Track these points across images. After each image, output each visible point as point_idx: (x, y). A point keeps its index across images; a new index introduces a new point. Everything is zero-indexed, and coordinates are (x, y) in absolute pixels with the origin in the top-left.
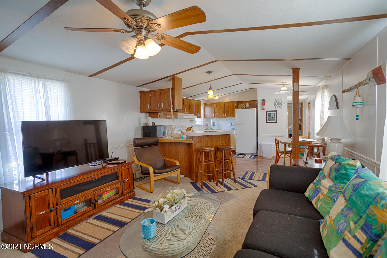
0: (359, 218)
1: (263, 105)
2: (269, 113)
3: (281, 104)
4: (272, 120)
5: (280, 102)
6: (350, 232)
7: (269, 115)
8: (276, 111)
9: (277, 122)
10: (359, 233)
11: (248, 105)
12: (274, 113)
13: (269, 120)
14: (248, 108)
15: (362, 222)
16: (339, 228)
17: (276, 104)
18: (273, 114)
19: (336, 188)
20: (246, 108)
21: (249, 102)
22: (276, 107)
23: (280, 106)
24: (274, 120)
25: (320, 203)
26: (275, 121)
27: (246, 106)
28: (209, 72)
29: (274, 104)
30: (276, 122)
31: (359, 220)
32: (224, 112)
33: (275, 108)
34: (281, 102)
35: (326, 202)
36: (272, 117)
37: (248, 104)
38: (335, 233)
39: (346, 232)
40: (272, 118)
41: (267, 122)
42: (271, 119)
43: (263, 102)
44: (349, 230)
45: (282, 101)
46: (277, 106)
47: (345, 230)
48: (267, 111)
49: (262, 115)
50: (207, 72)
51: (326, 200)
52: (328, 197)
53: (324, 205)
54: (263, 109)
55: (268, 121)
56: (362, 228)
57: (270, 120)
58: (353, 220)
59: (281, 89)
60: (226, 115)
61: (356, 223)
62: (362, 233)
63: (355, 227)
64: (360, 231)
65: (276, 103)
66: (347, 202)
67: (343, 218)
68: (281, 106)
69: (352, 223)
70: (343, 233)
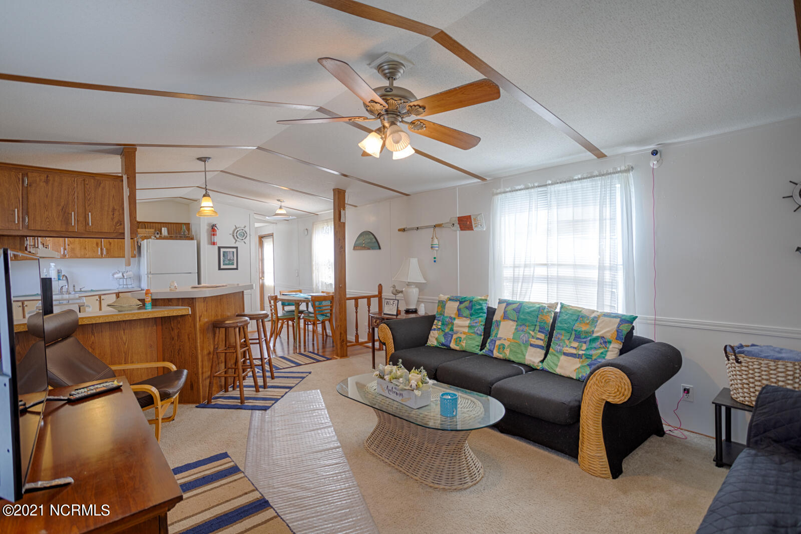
0: (534, 327)
1: (214, 235)
2: (223, 252)
3: (246, 235)
4: (229, 264)
5: (243, 231)
6: (533, 337)
7: (224, 255)
8: (237, 248)
9: (239, 269)
10: (539, 335)
11: (164, 231)
12: (233, 252)
13: (224, 265)
14: (165, 238)
15: (537, 328)
16: (523, 340)
17: (236, 236)
18: (231, 253)
19: (476, 323)
20: (161, 238)
21: (167, 225)
22: (236, 241)
23: (243, 238)
24: (233, 265)
25: (465, 342)
26: (235, 267)
27: (161, 234)
28: (203, 159)
29: (233, 236)
30: (237, 269)
31: (535, 328)
32: (99, 244)
33: (235, 243)
34: (245, 231)
35: (471, 338)
36: (228, 258)
37: (166, 229)
38: (522, 345)
39: (530, 339)
40: (230, 260)
41: (220, 269)
42: (227, 262)
43: (213, 229)
44: (531, 337)
45: (247, 229)
46: (238, 238)
47: (529, 338)
48: (219, 248)
49: (209, 255)
50: (200, 159)
51: (470, 337)
52: (472, 333)
53: (470, 342)
54: (214, 244)
55: (222, 267)
56: (539, 331)
57: (226, 265)
58: (531, 330)
59: (277, 212)
60: (107, 253)
61: (534, 331)
62: (541, 334)
63: (535, 333)
64: (539, 333)
65: (236, 233)
66: (517, 322)
67: (522, 333)
68: (245, 238)
69: (531, 332)
70: (528, 341)
